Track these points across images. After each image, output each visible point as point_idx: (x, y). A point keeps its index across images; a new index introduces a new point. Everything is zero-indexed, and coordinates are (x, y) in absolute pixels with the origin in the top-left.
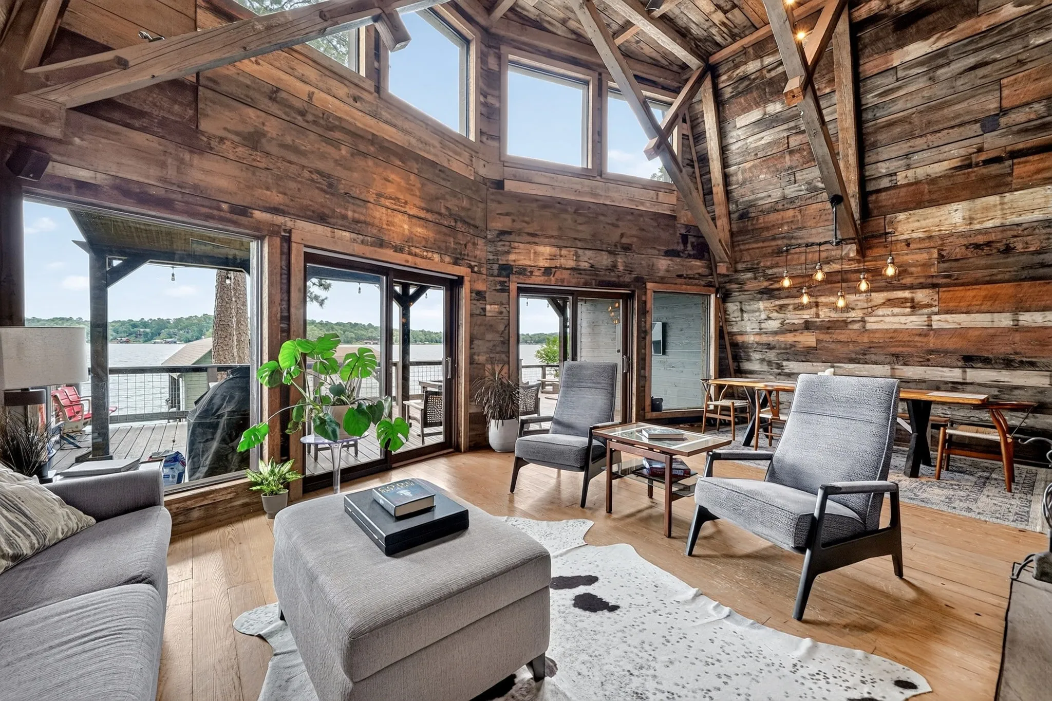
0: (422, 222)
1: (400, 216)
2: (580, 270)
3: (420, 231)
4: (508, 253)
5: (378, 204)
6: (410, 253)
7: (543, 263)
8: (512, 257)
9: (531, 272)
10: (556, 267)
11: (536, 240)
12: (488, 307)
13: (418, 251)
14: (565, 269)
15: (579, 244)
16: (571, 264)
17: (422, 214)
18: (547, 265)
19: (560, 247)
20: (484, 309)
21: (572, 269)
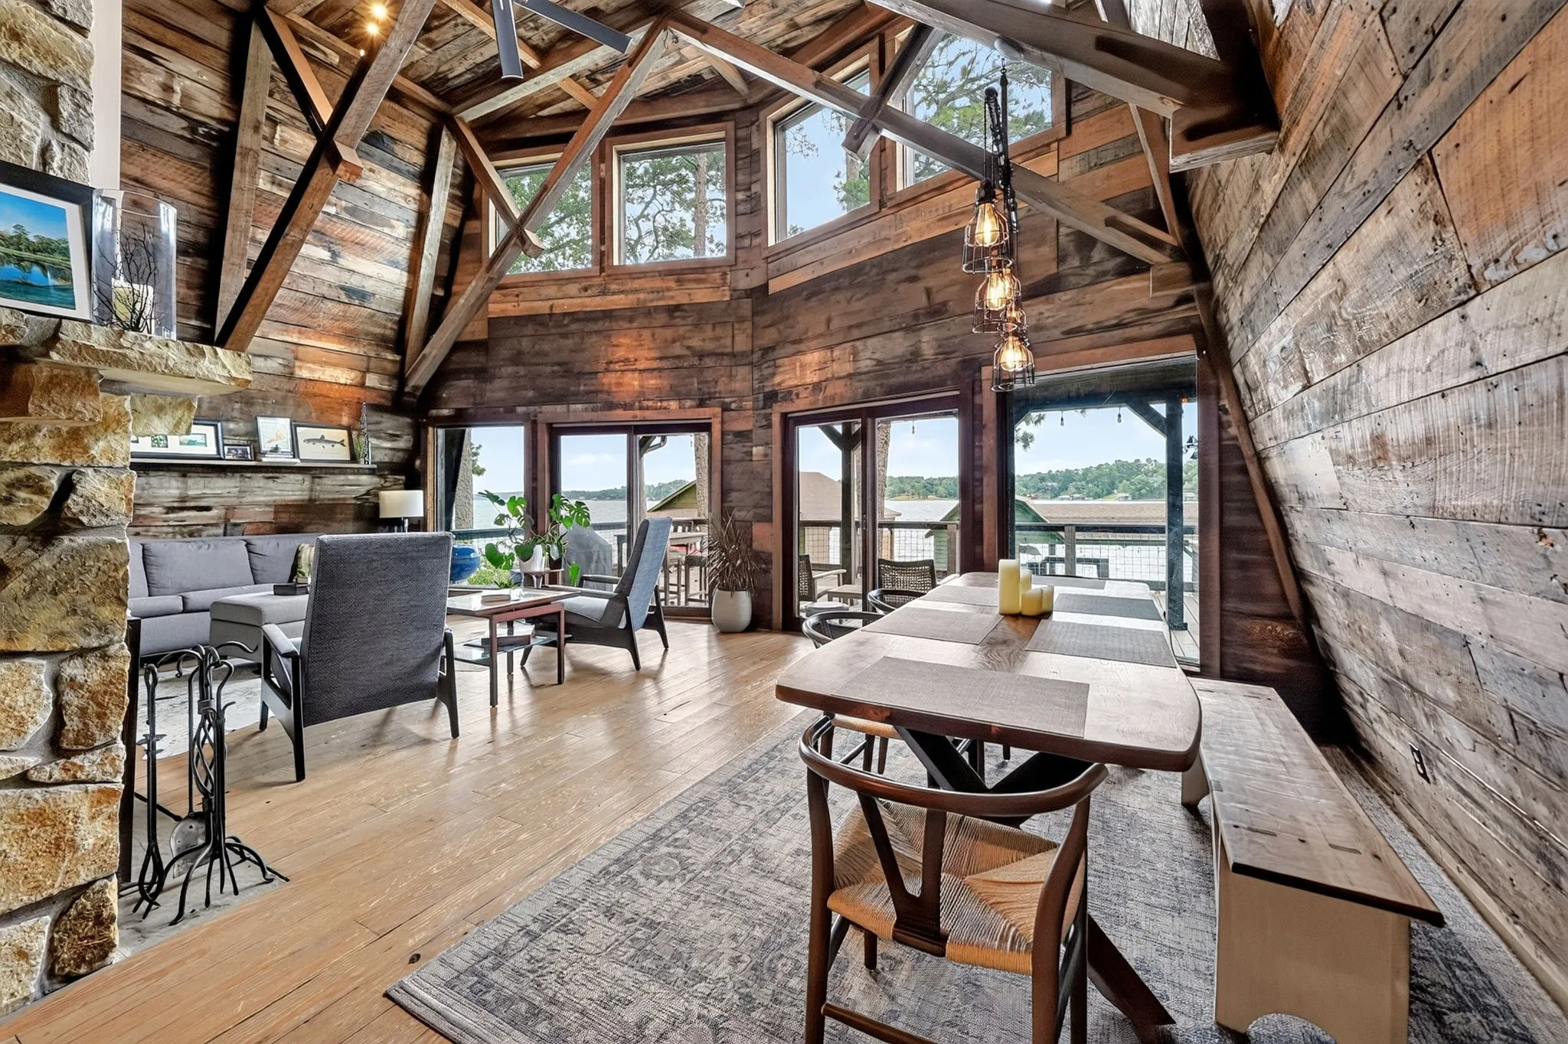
0: (656, 373)
1: (630, 375)
2: (860, 374)
3: (652, 382)
4: (774, 375)
5: (607, 370)
6: (641, 408)
7: (812, 378)
8: (777, 379)
9: (797, 395)
10: (827, 380)
11: (802, 347)
12: (755, 450)
13: (650, 403)
14: (839, 378)
15: (856, 333)
16: (848, 368)
17: (655, 364)
18: (816, 379)
19: (831, 348)
20: (751, 454)
21: (850, 376)
